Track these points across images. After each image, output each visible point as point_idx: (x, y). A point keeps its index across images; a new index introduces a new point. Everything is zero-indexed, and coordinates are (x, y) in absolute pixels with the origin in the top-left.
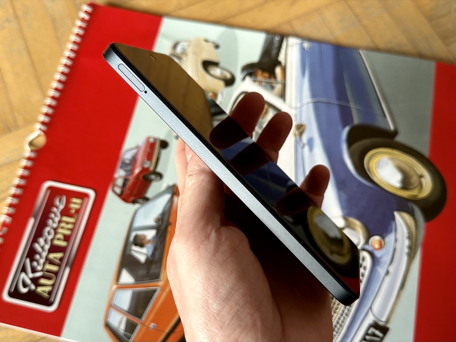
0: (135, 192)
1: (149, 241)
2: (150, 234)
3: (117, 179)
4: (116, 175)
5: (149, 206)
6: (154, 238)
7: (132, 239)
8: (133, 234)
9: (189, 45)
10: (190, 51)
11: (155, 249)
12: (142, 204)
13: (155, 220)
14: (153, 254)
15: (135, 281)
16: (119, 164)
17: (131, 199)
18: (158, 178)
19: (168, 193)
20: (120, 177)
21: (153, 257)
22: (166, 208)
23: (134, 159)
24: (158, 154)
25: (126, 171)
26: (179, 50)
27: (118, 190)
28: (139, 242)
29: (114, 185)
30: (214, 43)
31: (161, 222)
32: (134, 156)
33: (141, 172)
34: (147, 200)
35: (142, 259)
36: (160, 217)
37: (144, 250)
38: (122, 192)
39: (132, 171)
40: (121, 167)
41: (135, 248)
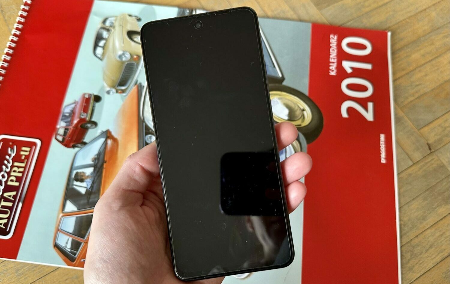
0: (74, 139)
1: (88, 177)
2: (89, 171)
3: (59, 129)
4: (58, 127)
5: (86, 148)
6: (92, 174)
7: (73, 176)
8: (74, 172)
9: (116, 20)
10: (117, 24)
11: (93, 183)
12: (81, 148)
13: (92, 159)
14: (92, 187)
15: (78, 210)
16: (61, 117)
17: (72, 144)
18: (94, 126)
19: (103, 137)
20: (61, 127)
21: (92, 189)
22: (101, 150)
23: (73, 112)
24: (92, 106)
25: (66, 122)
26: (108, 24)
27: (60, 138)
28: (80, 178)
29: (57, 134)
30: (136, 17)
31: (97, 161)
32: (72, 110)
33: (78, 122)
34: (85, 144)
35: (83, 191)
36: (96, 157)
37: (84, 184)
38: (64, 139)
39: (71, 122)
40: (62, 120)
41: (76, 183)
